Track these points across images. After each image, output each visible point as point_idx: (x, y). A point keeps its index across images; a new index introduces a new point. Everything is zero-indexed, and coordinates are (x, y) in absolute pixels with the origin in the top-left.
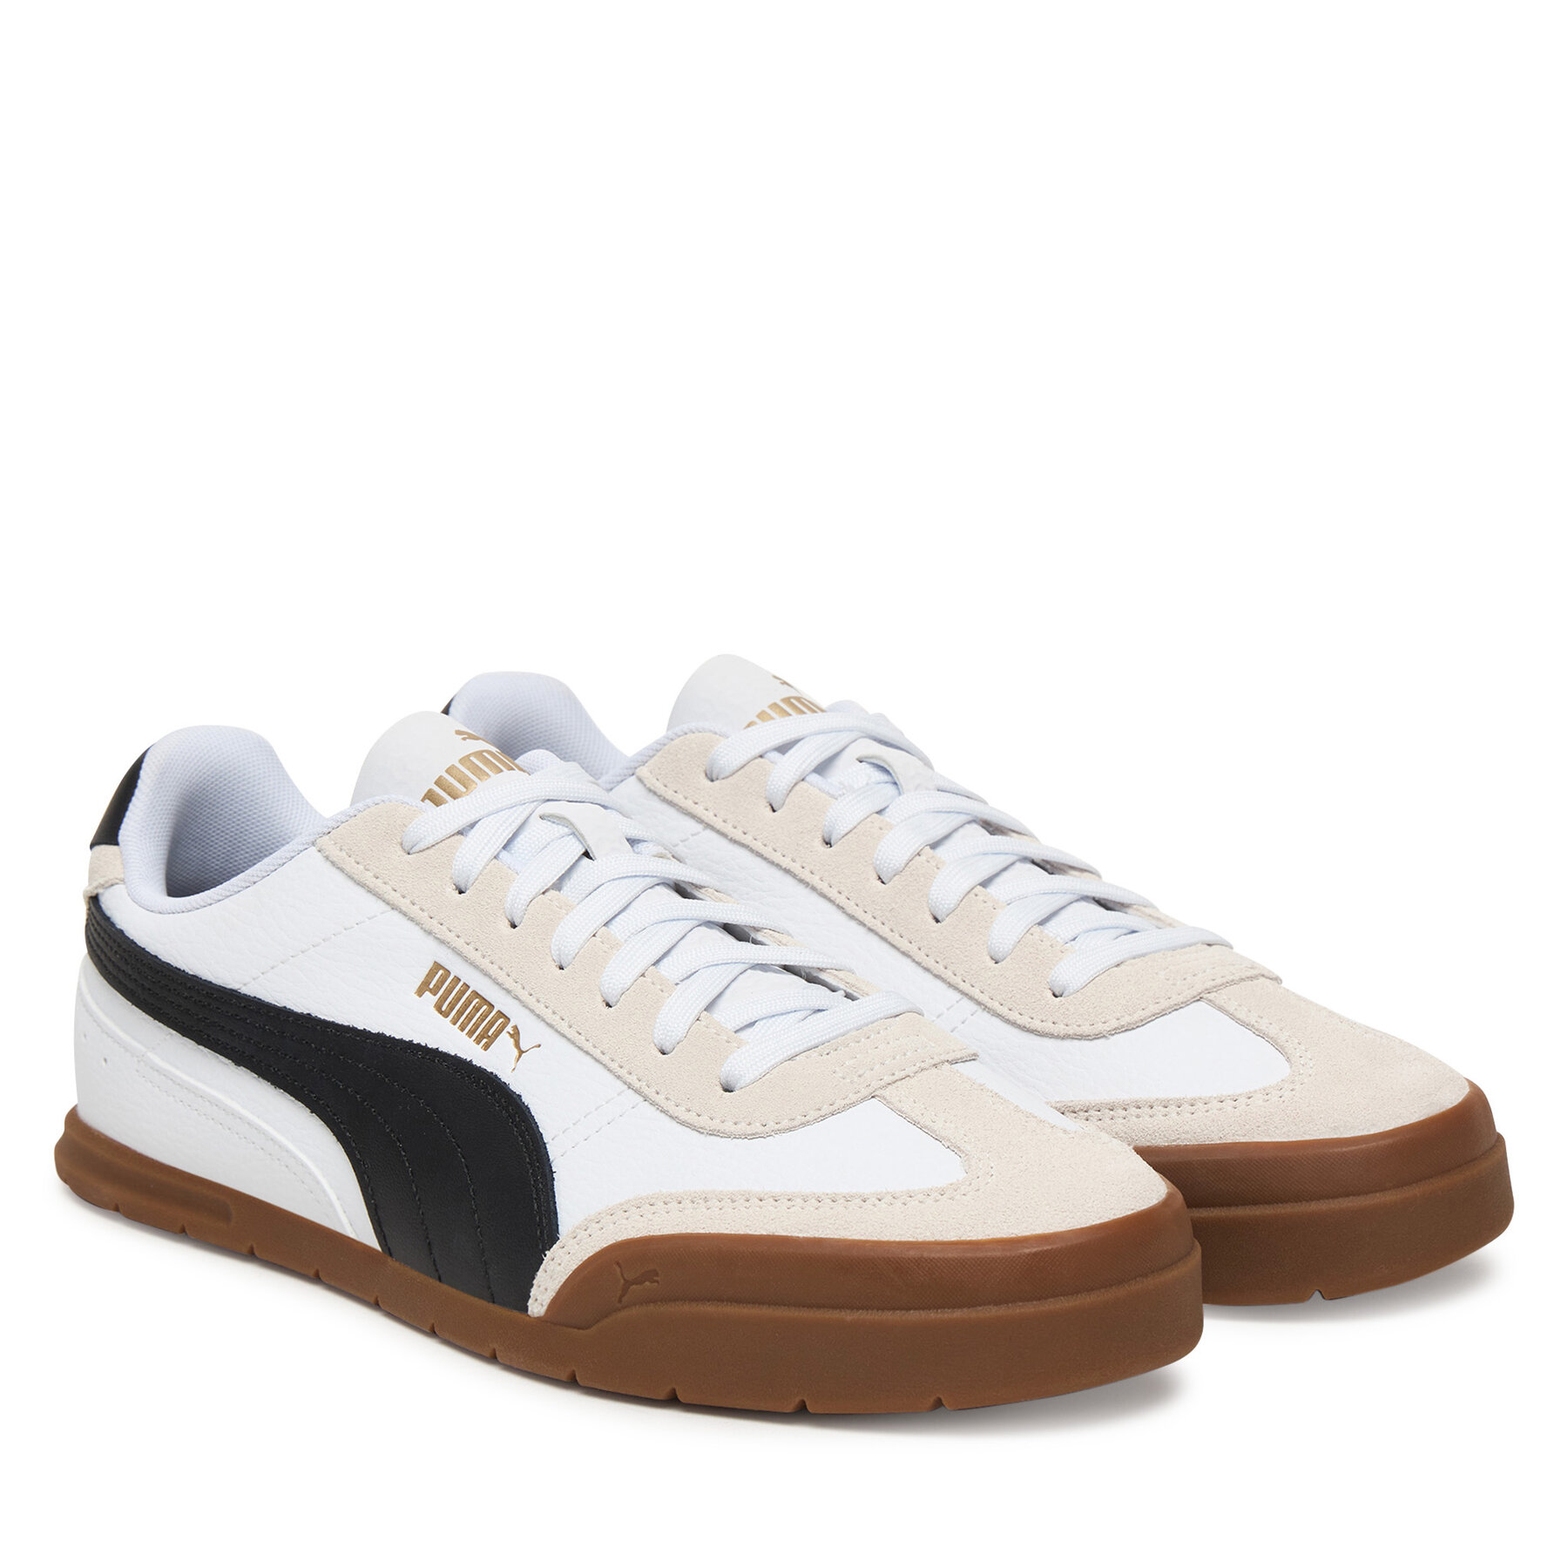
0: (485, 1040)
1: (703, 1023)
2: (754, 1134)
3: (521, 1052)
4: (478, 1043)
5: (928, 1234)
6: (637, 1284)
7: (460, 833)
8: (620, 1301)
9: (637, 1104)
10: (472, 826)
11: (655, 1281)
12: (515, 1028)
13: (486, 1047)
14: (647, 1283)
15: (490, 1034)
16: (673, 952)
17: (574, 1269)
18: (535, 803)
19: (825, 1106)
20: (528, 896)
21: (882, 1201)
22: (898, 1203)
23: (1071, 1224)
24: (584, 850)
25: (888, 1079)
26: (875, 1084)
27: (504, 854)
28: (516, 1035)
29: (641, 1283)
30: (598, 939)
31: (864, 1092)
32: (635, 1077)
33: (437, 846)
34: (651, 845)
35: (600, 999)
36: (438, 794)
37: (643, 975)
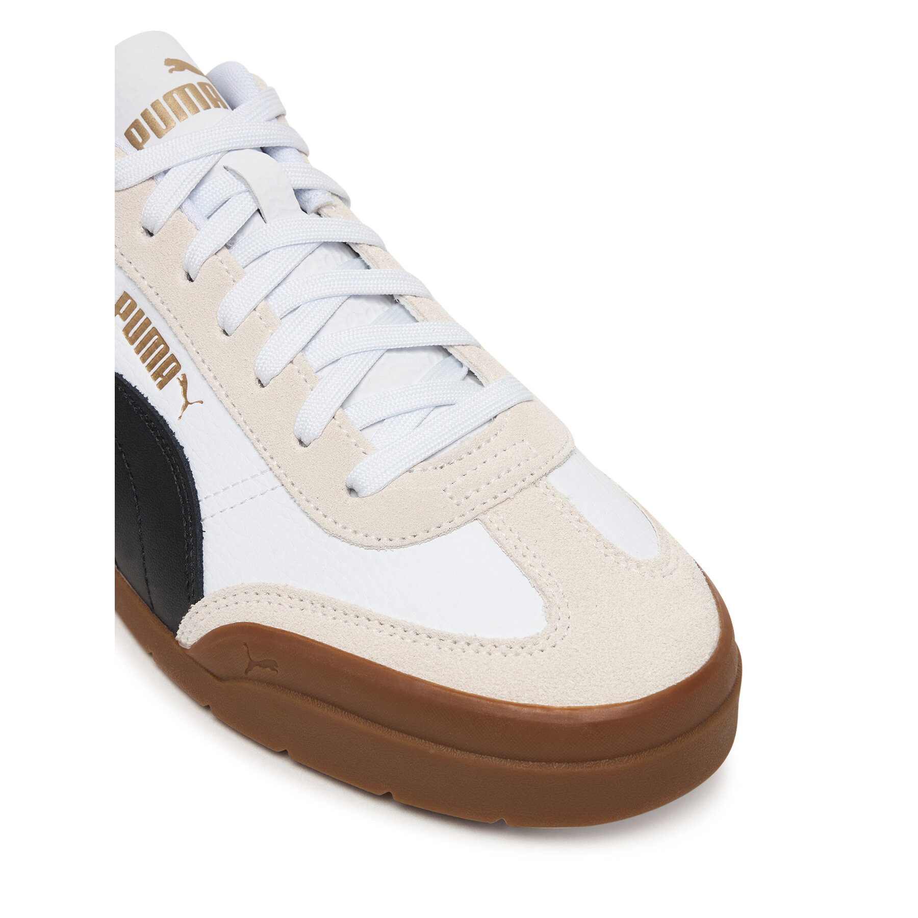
0: (160, 379)
1: (337, 422)
2: (369, 547)
3: (187, 403)
4: (155, 379)
5: (505, 692)
6: (260, 666)
7: (152, 178)
8: (246, 672)
9: (276, 488)
10: (165, 172)
11: (274, 670)
12: (184, 376)
13: (161, 386)
14: (268, 669)
15: (164, 374)
16: (322, 333)
17: (213, 629)
18: (219, 155)
19: (433, 528)
20: (205, 254)
21: (470, 646)
22: (484, 652)
23: (631, 695)
24: (257, 209)
25: (491, 502)
26: (479, 508)
27: (188, 206)
28: (184, 383)
29: (264, 667)
30: (257, 313)
31: (469, 515)
32: (276, 463)
33: (131, 189)
34: (319, 193)
35: (253, 377)
36: (143, 127)
37: (291, 362)
